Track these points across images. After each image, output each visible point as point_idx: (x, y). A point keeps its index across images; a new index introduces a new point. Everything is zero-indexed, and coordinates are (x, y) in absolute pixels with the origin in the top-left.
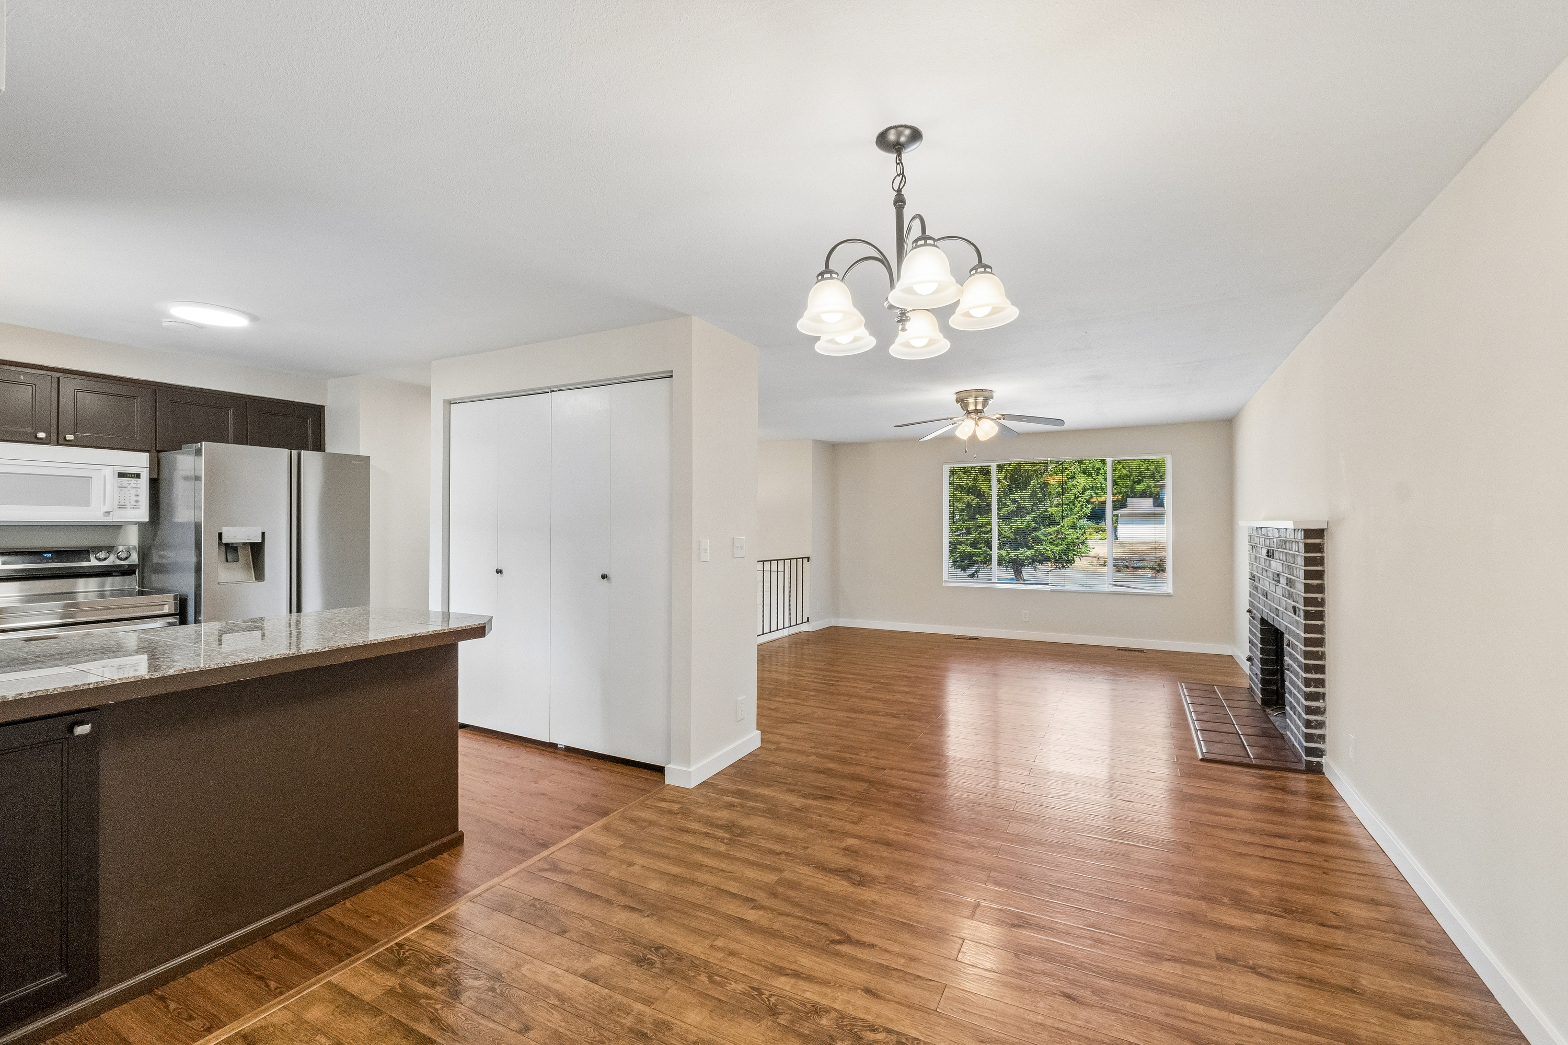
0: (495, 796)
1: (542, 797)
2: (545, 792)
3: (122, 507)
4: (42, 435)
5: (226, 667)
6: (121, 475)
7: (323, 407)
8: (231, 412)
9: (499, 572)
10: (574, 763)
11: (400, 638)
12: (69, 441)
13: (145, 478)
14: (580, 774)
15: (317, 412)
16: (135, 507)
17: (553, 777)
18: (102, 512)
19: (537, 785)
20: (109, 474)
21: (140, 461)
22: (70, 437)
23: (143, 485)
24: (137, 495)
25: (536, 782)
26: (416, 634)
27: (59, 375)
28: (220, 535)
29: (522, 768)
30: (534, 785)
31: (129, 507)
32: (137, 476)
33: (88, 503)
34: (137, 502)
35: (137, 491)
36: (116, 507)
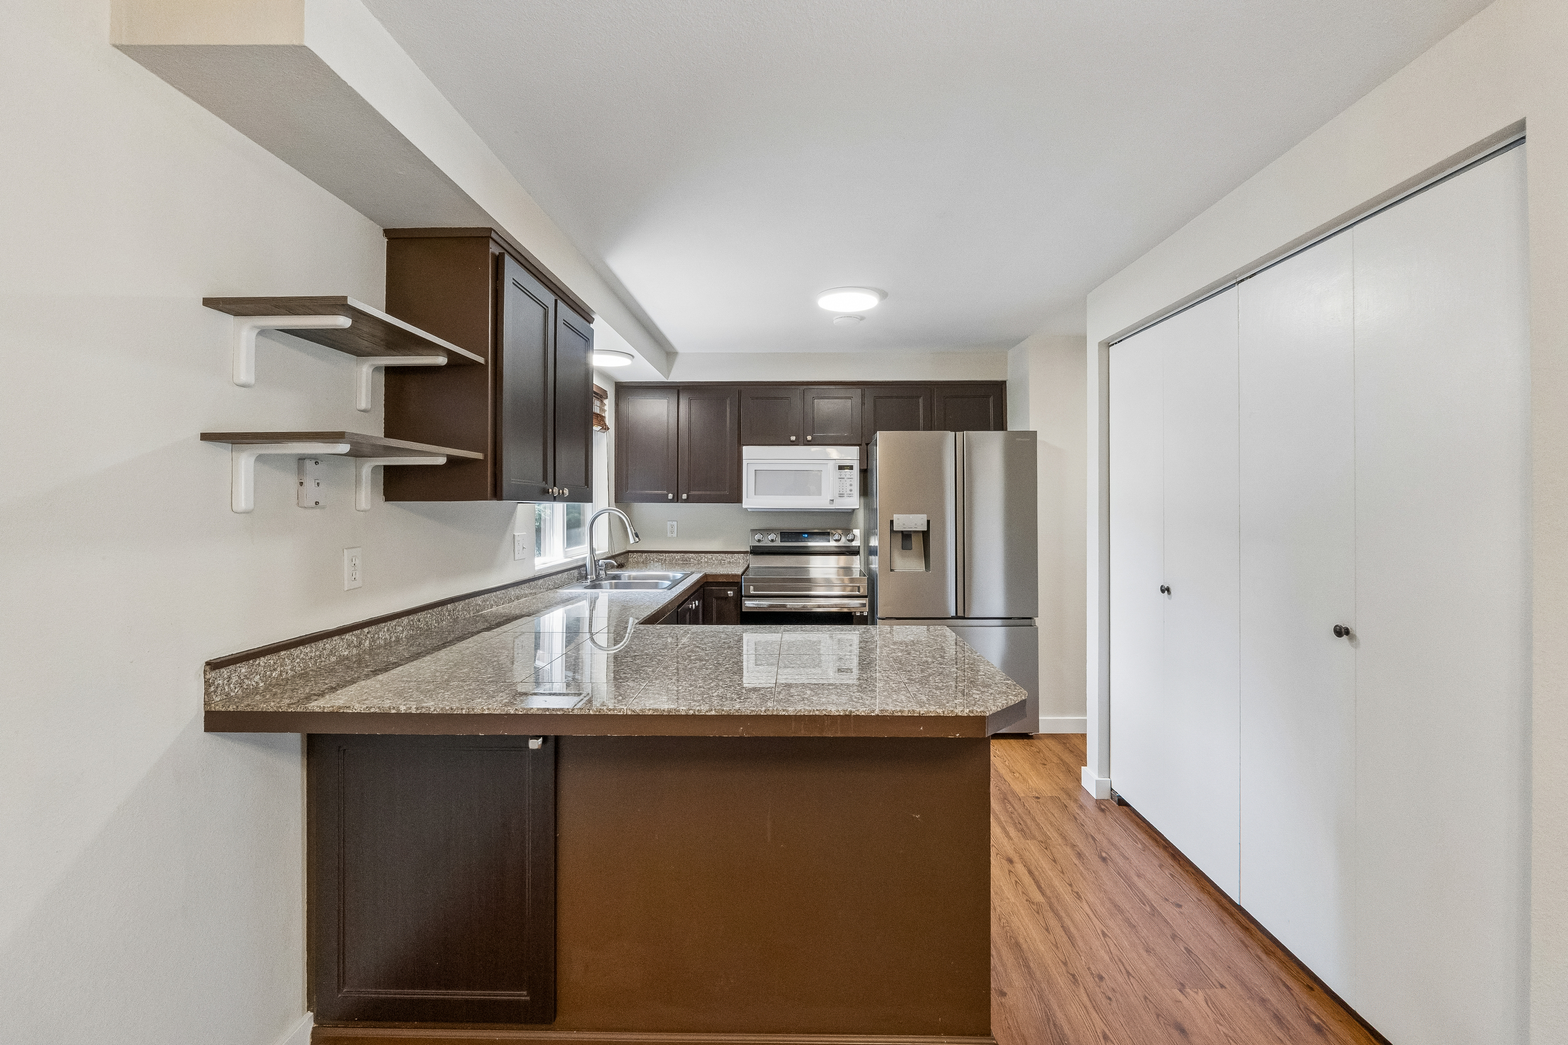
0: (1101, 978)
1: (1176, 1034)
2: (1187, 1025)
3: (841, 495)
4: (793, 438)
5: (590, 715)
6: (841, 468)
7: (1003, 383)
8: (920, 401)
9: (1165, 590)
10: (1275, 979)
11: (824, 713)
12: (809, 441)
13: (857, 470)
14: (1278, 1018)
15: (997, 390)
16: (850, 496)
17: (1219, 991)
18: (829, 500)
19: (1181, 997)
20: (831, 467)
21: (851, 454)
22: (809, 438)
23: (855, 474)
24: (851, 485)
25: (1182, 988)
26: (851, 712)
27: (805, 387)
28: (892, 522)
29: (1174, 937)
30: (1177, 992)
31: (845, 495)
32: (851, 468)
33: (819, 493)
34: (851, 490)
35: (851, 481)
36: (837, 495)
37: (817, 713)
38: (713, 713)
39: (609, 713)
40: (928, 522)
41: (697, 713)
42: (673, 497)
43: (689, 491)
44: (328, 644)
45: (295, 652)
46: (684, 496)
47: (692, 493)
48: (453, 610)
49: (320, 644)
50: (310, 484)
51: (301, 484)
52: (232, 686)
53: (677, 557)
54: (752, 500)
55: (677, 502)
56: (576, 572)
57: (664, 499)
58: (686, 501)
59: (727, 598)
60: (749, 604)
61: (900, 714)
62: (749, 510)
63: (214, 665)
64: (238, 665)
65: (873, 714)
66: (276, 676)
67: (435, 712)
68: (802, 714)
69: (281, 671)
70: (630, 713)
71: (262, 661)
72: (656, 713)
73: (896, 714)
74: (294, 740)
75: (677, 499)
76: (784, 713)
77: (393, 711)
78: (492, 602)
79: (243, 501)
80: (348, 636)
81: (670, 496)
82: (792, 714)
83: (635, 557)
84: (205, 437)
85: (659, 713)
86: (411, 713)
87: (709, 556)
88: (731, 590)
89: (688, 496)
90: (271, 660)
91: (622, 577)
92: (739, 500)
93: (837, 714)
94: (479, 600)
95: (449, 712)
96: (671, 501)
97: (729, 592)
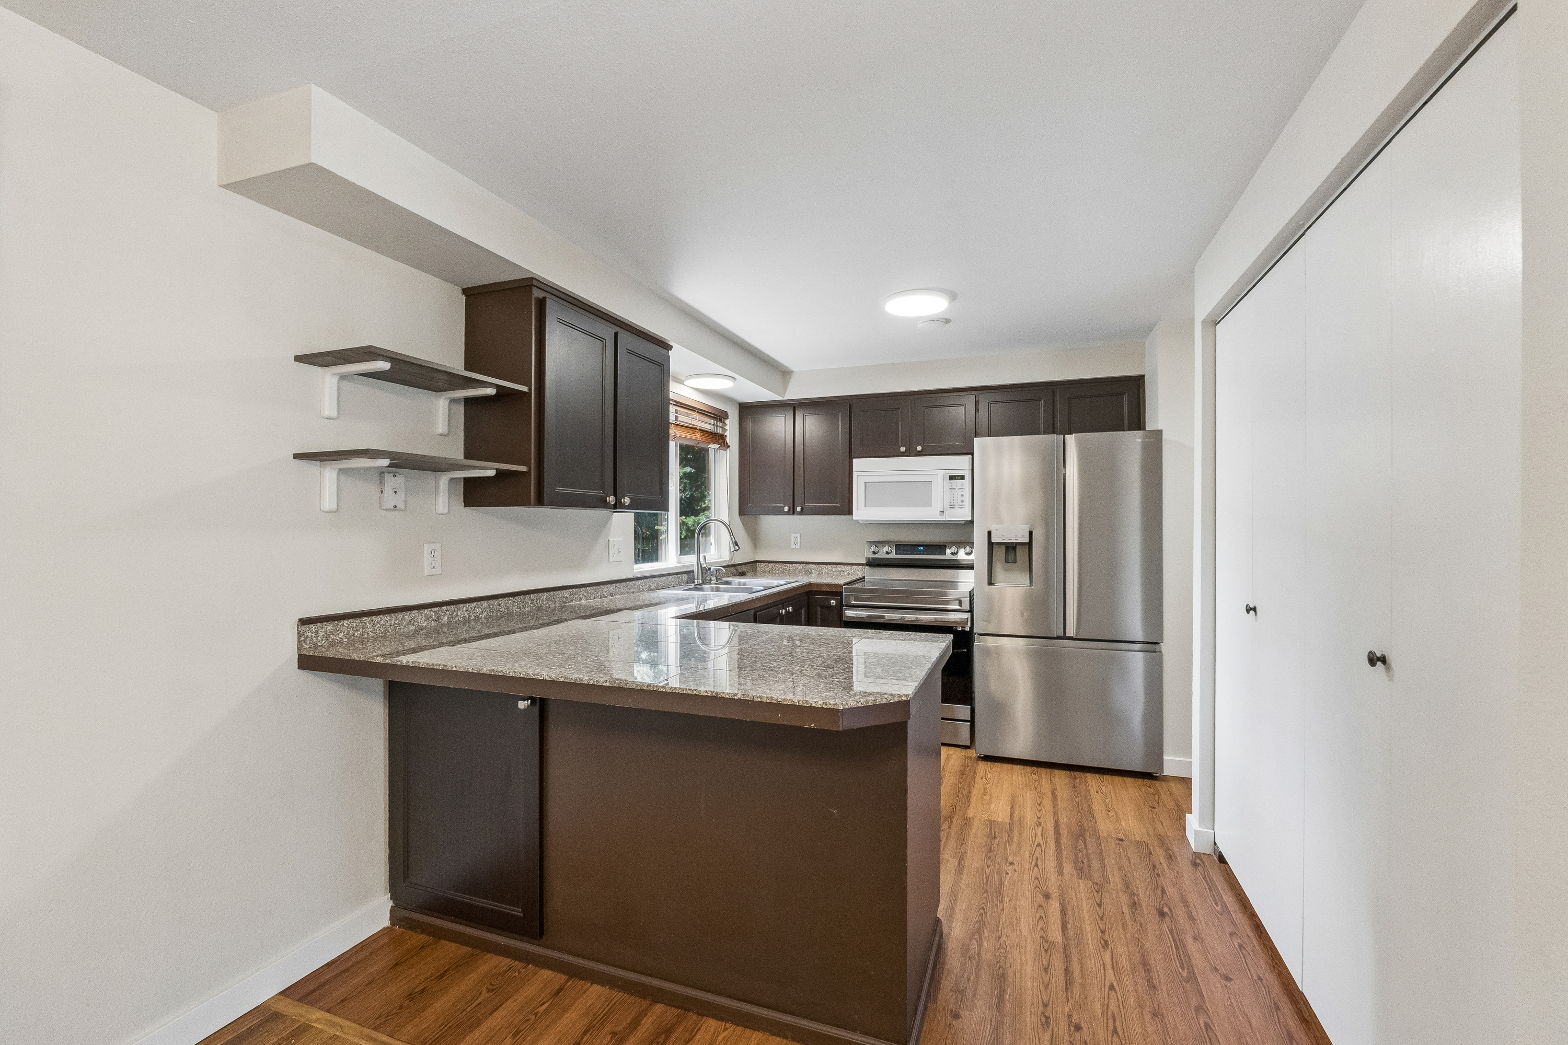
3: (952, 507)
4: (903, 449)
6: (952, 478)
7: (1143, 378)
8: (1042, 402)
9: (1251, 609)
12: (919, 452)
13: (968, 479)
15: (1136, 383)
16: (961, 507)
18: (939, 512)
20: (943, 477)
21: (963, 464)
22: (919, 448)
23: (967, 486)
24: (962, 496)
27: (915, 397)
28: (989, 533)
31: (957, 506)
32: (962, 478)
33: (928, 504)
34: (962, 501)
35: (962, 492)
36: (948, 506)
37: (689, 692)
38: (608, 684)
39: (534, 677)
40: (1031, 533)
41: (595, 683)
42: (789, 510)
43: (804, 504)
44: (407, 616)
45: (376, 619)
46: (799, 509)
47: (807, 505)
48: (537, 600)
49: (400, 615)
50: (388, 490)
51: (382, 492)
52: (319, 638)
53: (799, 568)
54: (861, 512)
55: (793, 513)
56: (685, 577)
57: (781, 512)
58: (802, 513)
59: (830, 607)
60: (849, 613)
61: (759, 700)
62: (861, 522)
63: (304, 622)
64: (324, 624)
65: (736, 698)
66: (359, 635)
67: (423, 666)
68: (677, 692)
69: (363, 632)
70: (548, 679)
71: (346, 623)
72: (566, 681)
73: (756, 699)
74: (378, 685)
75: (793, 511)
76: (662, 690)
77: (399, 664)
78: (581, 596)
79: (329, 501)
80: (426, 611)
81: (786, 509)
82: (668, 691)
83: (763, 567)
84: (297, 456)
85: (568, 681)
86: (409, 666)
87: (829, 567)
88: (833, 599)
89: (802, 509)
90: (354, 623)
91: (733, 583)
92: (850, 512)
93: (706, 694)
94: (566, 593)
95: (431, 667)
96: (788, 513)
97: (832, 601)
